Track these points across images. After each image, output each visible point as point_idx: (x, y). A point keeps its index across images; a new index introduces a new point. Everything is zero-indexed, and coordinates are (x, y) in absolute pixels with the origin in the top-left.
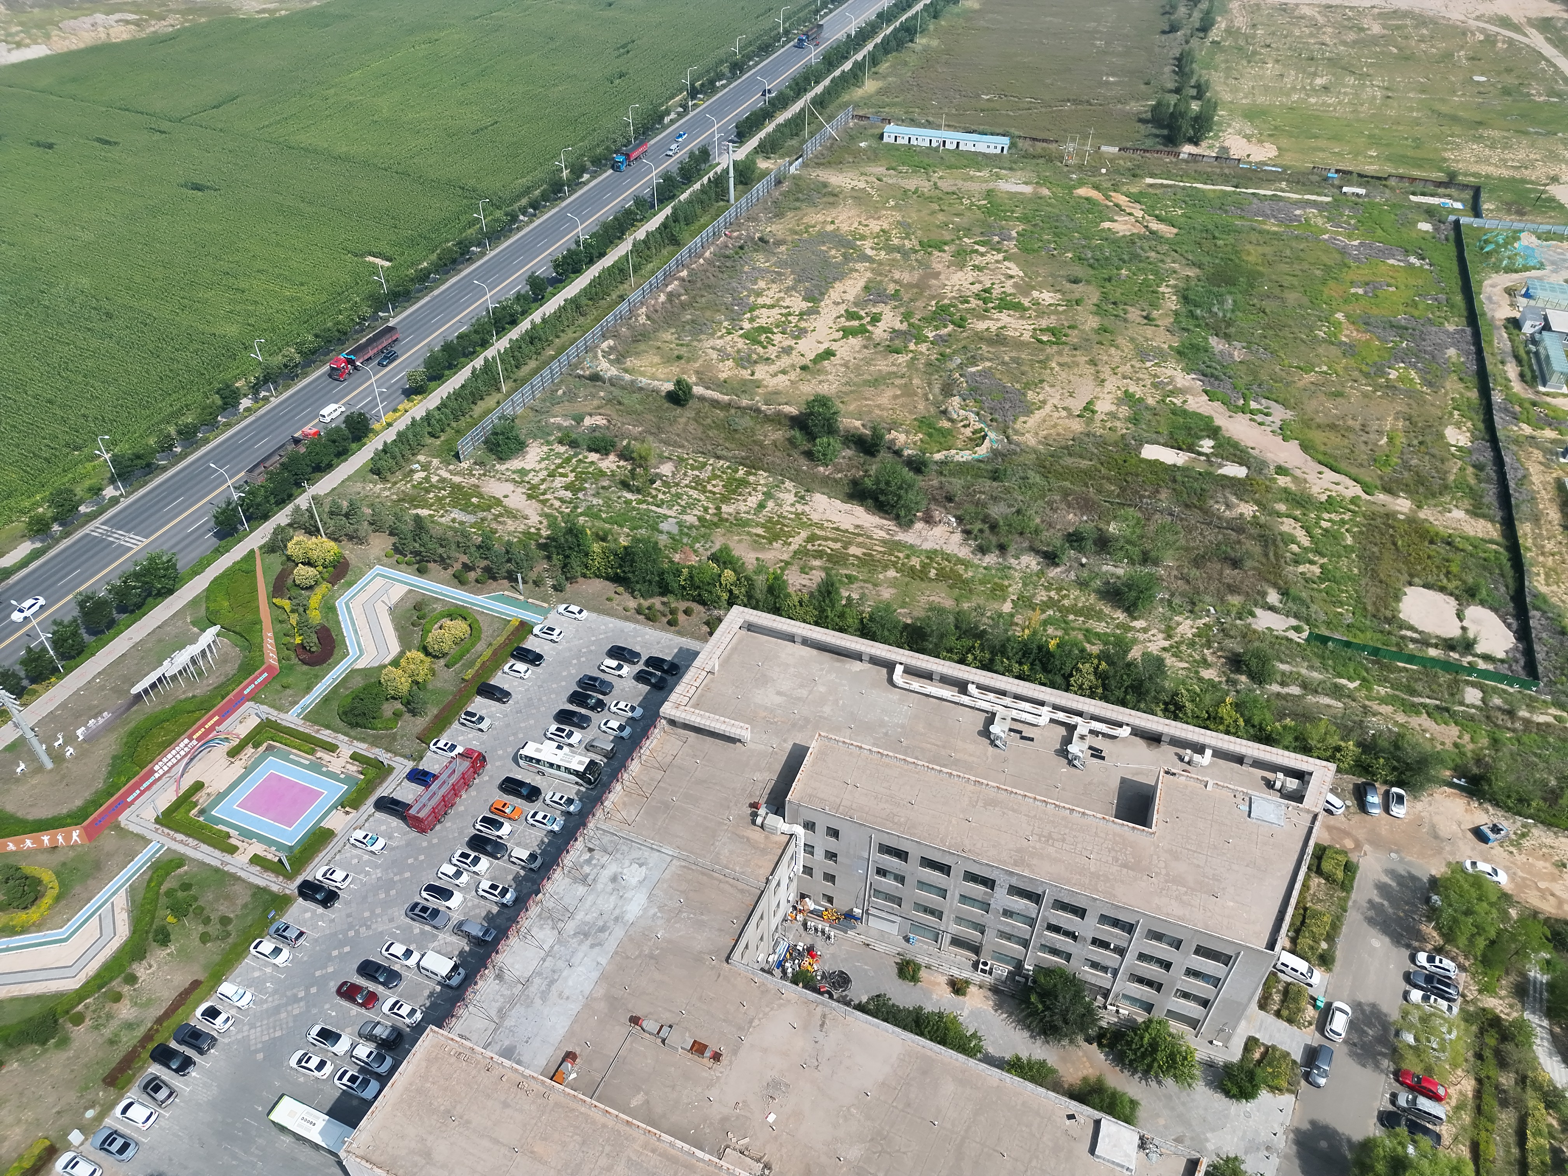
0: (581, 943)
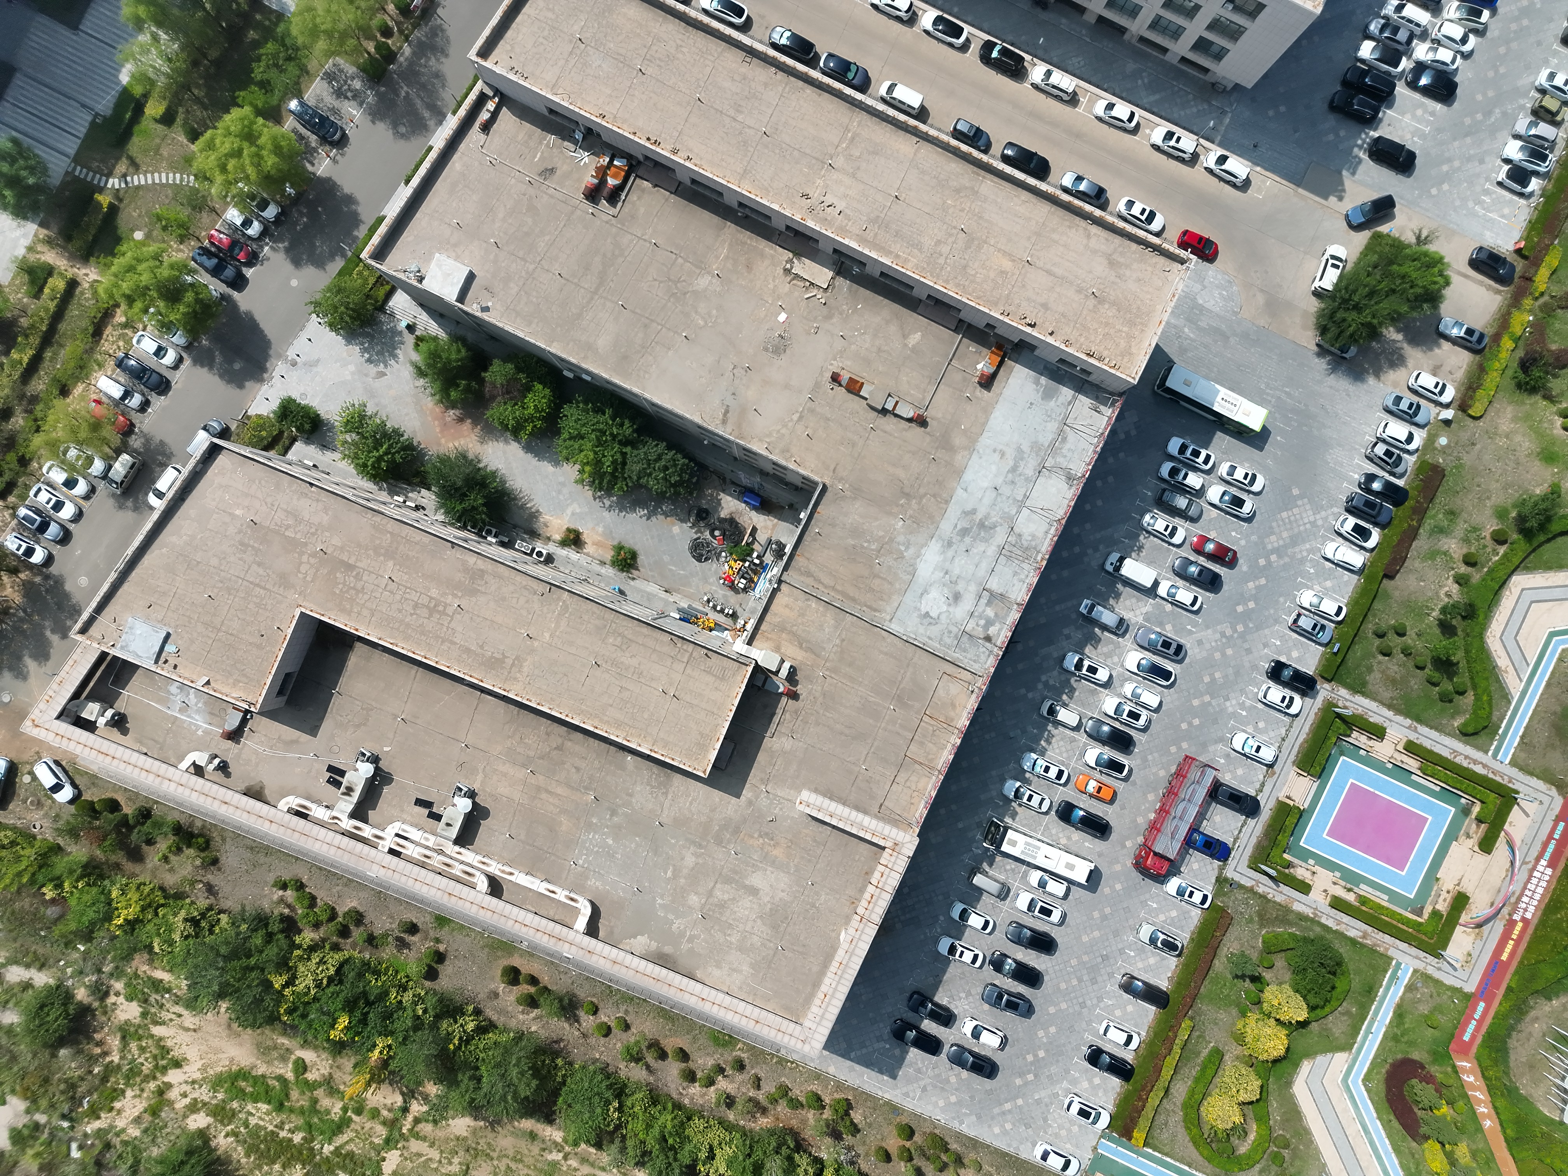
0: (987, 516)
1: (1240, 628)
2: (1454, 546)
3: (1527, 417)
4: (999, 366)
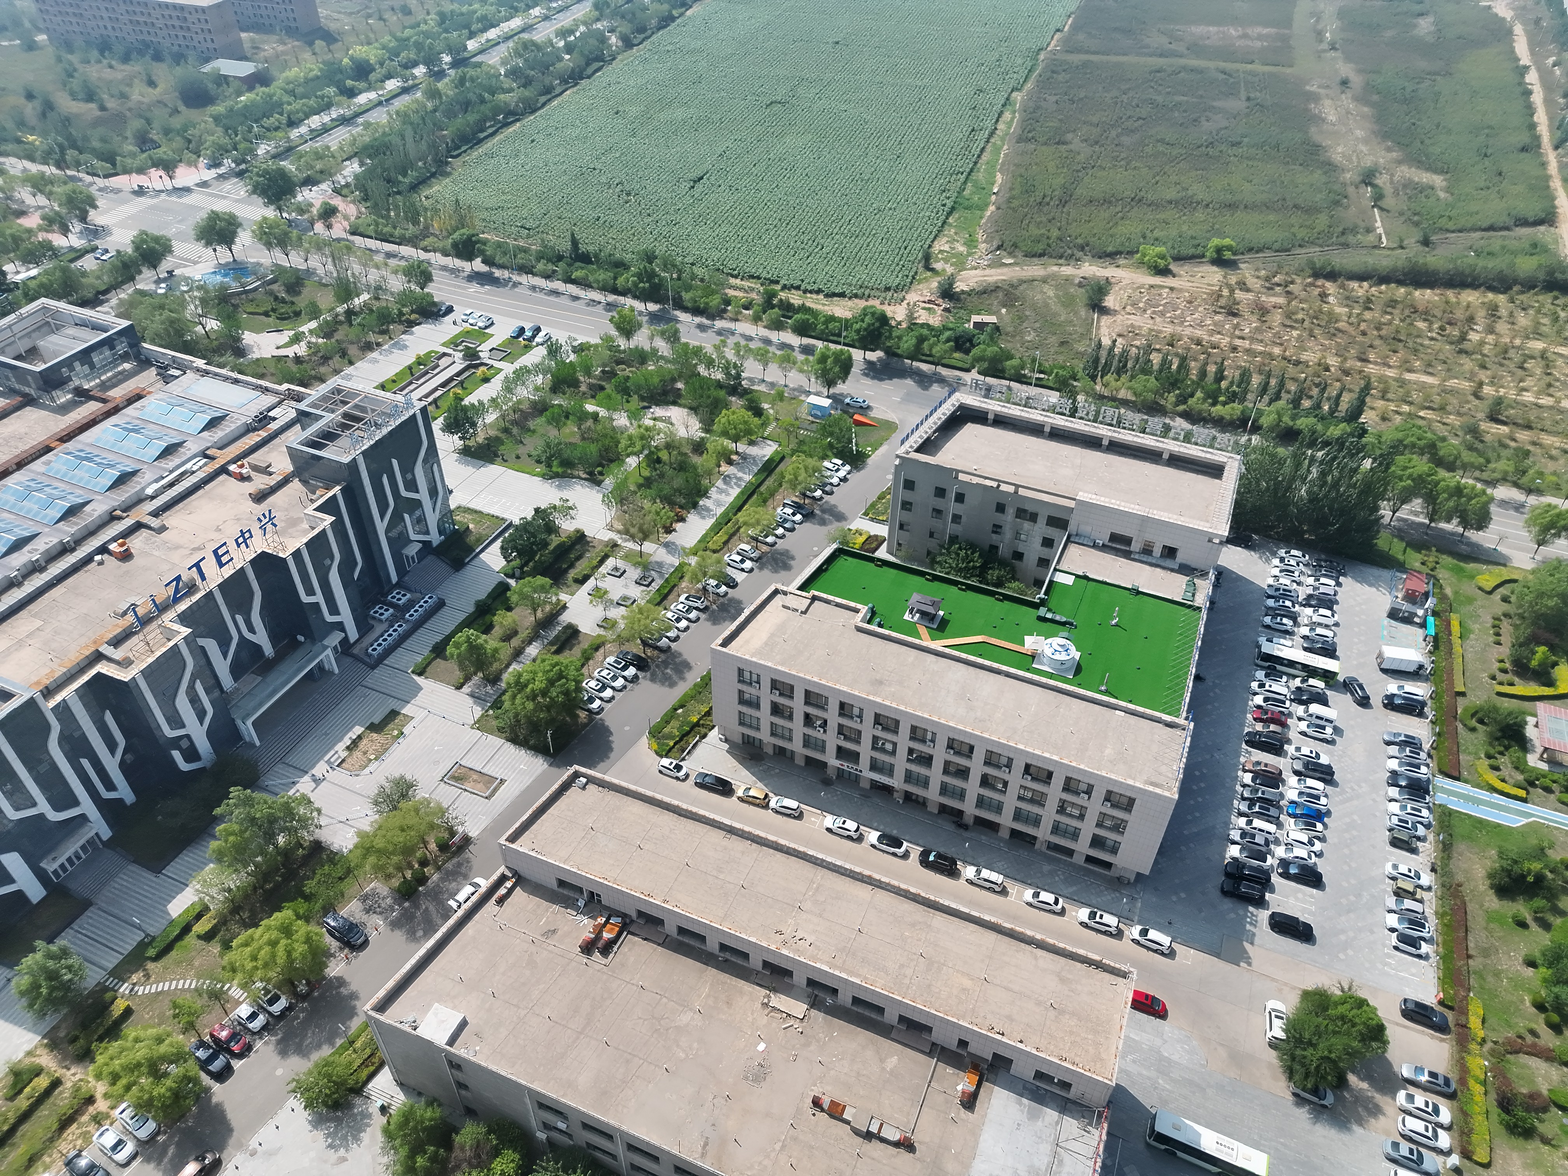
4: (979, 1085)
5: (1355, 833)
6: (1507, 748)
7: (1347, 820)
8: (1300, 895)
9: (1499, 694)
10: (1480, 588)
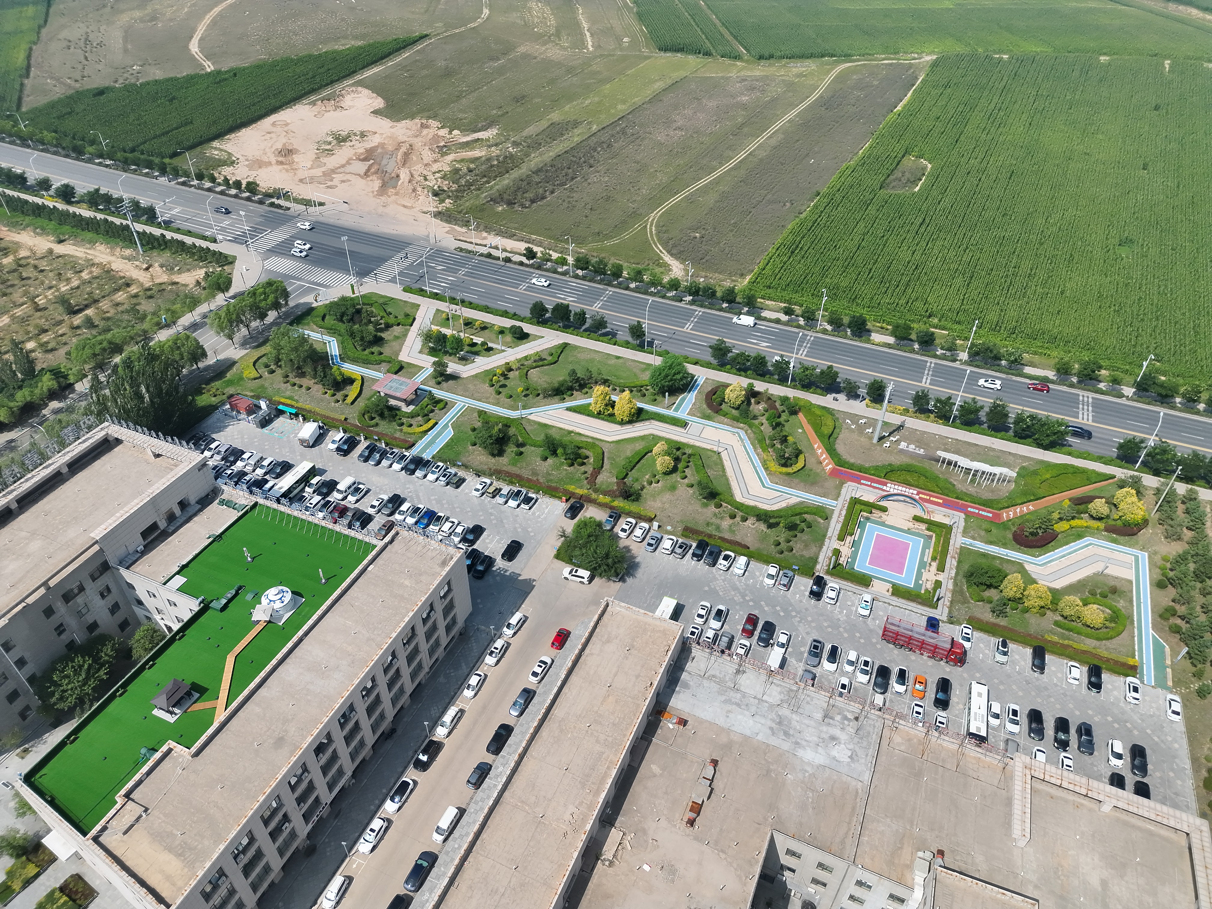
0: (773, 720)
1: (794, 614)
2: (726, 523)
3: (654, 496)
4: (670, 714)
5: (444, 502)
6: (396, 415)
7: (434, 502)
8: (487, 541)
9: (352, 403)
10: (255, 379)
